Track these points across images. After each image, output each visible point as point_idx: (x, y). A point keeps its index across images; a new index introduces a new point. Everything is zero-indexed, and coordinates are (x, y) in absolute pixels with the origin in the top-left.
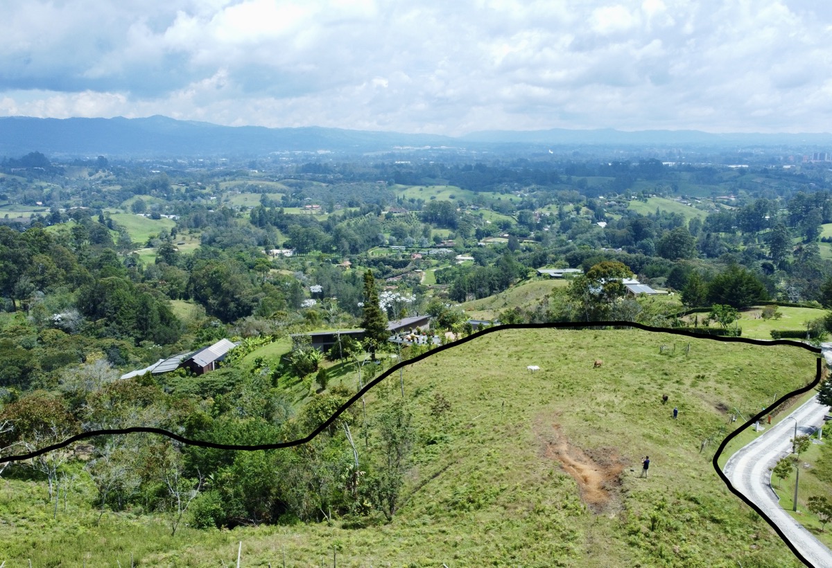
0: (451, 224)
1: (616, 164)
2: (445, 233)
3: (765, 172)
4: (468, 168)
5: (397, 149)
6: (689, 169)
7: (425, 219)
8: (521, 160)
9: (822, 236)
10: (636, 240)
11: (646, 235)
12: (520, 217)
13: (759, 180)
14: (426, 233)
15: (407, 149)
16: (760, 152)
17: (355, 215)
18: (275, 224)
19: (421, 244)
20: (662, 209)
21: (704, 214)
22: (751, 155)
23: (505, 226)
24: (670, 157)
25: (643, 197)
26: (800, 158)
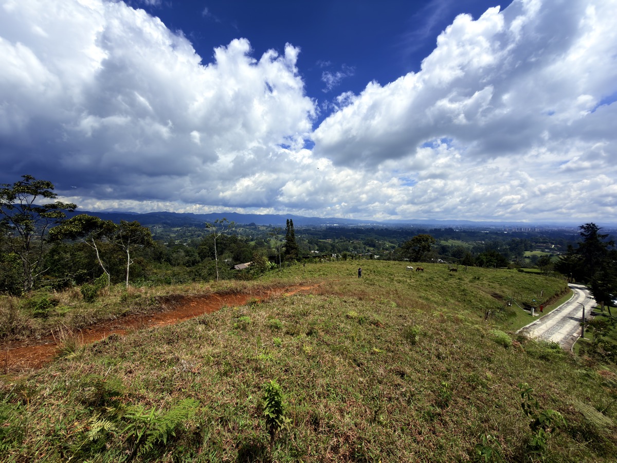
0: (374, 246)
1: (435, 229)
2: (372, 249)
3: (496, 234)
4: (382, 230)
5: (359, 224)
6: (464, 232)
7: (365, 244)
8: (401, 228)
9: (525, 255)
10: (443, 253)
11: (447, 251)
12: (399, 245)
13: (494, 236)
14: (365, 248)
15: (362, 224)
16: (494, 228)
17: (342, 242)
18: (316, 244)
19: (362, 251)
20: (453, 244)
21: (472, 246)
22: (490, 228)
23: (393, 247)
24: (457, 228)
25: (446, 240)
26: (511, 230)
